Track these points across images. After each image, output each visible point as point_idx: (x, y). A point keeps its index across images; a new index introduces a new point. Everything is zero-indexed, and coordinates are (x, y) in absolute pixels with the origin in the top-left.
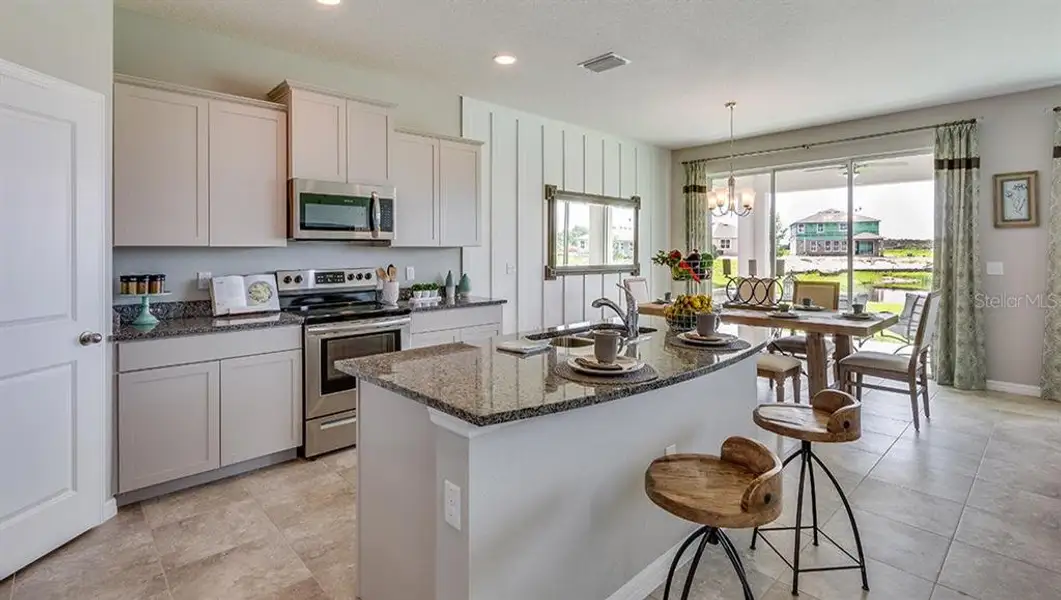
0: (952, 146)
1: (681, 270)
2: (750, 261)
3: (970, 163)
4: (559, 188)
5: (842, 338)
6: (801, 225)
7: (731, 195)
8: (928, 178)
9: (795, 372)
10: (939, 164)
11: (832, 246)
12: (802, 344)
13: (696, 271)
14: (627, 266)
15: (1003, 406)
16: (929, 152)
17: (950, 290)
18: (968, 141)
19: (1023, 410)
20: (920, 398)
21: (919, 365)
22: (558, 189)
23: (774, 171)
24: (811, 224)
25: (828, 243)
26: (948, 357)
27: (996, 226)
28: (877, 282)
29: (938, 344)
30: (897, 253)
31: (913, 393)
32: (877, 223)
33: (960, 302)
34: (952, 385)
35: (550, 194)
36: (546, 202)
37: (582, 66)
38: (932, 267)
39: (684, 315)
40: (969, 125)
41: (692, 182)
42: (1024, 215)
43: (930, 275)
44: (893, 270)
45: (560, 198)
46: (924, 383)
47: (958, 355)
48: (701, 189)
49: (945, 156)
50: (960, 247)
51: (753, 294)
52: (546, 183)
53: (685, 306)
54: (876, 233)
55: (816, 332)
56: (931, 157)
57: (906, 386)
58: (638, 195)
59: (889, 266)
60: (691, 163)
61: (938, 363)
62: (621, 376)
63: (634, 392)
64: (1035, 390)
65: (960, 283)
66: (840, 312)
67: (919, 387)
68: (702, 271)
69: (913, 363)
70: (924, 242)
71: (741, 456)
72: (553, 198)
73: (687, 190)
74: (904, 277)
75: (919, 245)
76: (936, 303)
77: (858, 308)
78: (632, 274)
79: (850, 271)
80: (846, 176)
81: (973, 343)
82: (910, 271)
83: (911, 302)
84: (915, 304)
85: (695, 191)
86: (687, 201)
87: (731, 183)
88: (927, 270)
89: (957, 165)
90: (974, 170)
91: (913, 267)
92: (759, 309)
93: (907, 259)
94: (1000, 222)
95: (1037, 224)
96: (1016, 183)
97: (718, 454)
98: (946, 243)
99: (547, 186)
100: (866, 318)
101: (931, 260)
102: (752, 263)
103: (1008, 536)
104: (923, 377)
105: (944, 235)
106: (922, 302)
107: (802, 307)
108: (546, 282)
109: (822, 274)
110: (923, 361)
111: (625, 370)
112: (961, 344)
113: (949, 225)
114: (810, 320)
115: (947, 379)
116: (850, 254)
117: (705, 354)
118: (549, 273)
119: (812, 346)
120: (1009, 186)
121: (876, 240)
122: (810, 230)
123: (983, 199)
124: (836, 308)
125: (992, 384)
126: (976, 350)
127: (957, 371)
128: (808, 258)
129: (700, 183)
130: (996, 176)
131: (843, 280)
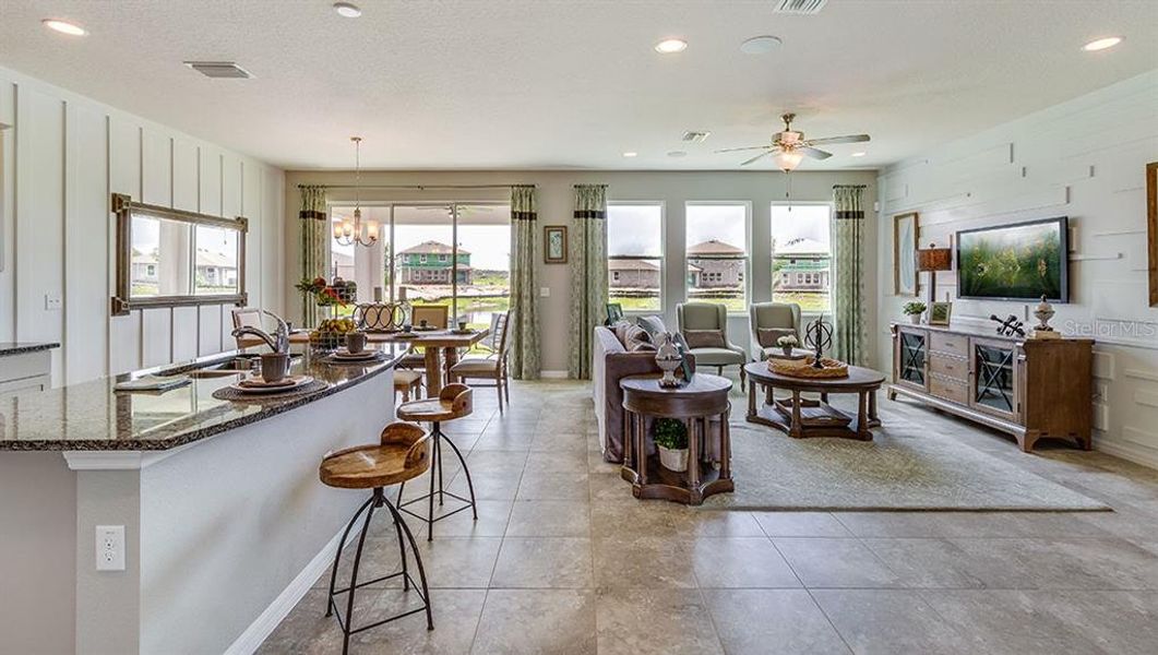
0: (521, 202)
1: (326, 296)
2: (376, 289)
3: (532, 216)
4: (135, 199)
5: (450, 350)
6: (407, 255)
7: (357, 225)
8: (507, 224)
9: (417, 382)
10: (514, 214)
11: (433, 275)
12: (423, 360)
13: (341, 297)
14: (231, 296)
15: (550, 386)
16: (507, 204)
17: (520, 308)
18: (530, 200)
19: (558, 387)
20: (503, 388)
21: (503, 364)
22: (133, 200)
23: (394, 205)
24: (415, 255)
25: (436, 272)
26: (518, 358)
27: (546, 263)
28: (468, 307)
29: (512, 350)
30: (483, 282)
31: (499, 386)
32: (468, 255)
33: (526, 317)
34: (520, 378)
35: (121, 207)
36: (113, 216)
37: (190, 65)
38: (508, 292)
39: (331, 338)
40: (530, 189)
41: (309, 208)
42: (560, 256)
43: (508, 299)
44: (480, 297)
45: (135, 211)
46: (505, 378)
47: (525, 355)
48: (321, 216)
49: (518, 209)
50: (526, 277)
51: (378, 318)
52: (112, 191)
53: (331, 329)
54: (468, 264)
55: (432, 347)
56: (509, 208)
57: (494, 382)
58: (245, 216)
59: (477, 293)
60: (309, 187)
61: (512, 363)
62: (294, 389)
63: (311, 400)
64: (565, 374)
65: (526, 302)
66: (450, 330)
67: (502, 381)
68: (348, 297)
69: (499, 364)
70: (501, 272)
71: (398, 437)
72: (125, 211)
73: (304, 215)
74: (487, 302)
75: (499, 274)
76: (513, 316)
77: (462, 325)
78: (237, 305)
79: (455, 297)
80: (452, 216)
81: (533, 346)
82: (493, 296)
83: (496, 319)
84: (498, 321)
85: (313, 217)
86: (305, 227)
87: (357, 214)
88: (504, 296)
89: (523, 216)
90: (534, 222)
91: (493, 293)
92: (384, 332)
93: (489, 287)
94: (548, 260)
95: (566, 262)
96: (556, 233)
97: (379, 443)
98: (518, 273)
99: (114, 196)
100: (468, 332)
101: (508, 287)
102: (378, 291)
103: (550, 461)
104: (505, 373)
105: (516, 268)
106: (502, 319)
107: (419, 327)
108: (112, 318)
109: (425, 301)
110: (505, 362)
111: (297, 384)
112: (526, 347)
113: (520, 260)
114: (428, 338)
115: (518, 376)
116: (454, 282)
117: (358, 368)
118: (119, 305)
119: (429, 361)
120: (553, 234)
121: (468, 271)
122: (415, 260)
123: (538, 243)
124: (445, 327)
125: (545, 374)
126: (535, 351)
127: (524, 367)
128: (413, 286)
129: (318, 209)
130: (546, 227)
131: (449, 303)
